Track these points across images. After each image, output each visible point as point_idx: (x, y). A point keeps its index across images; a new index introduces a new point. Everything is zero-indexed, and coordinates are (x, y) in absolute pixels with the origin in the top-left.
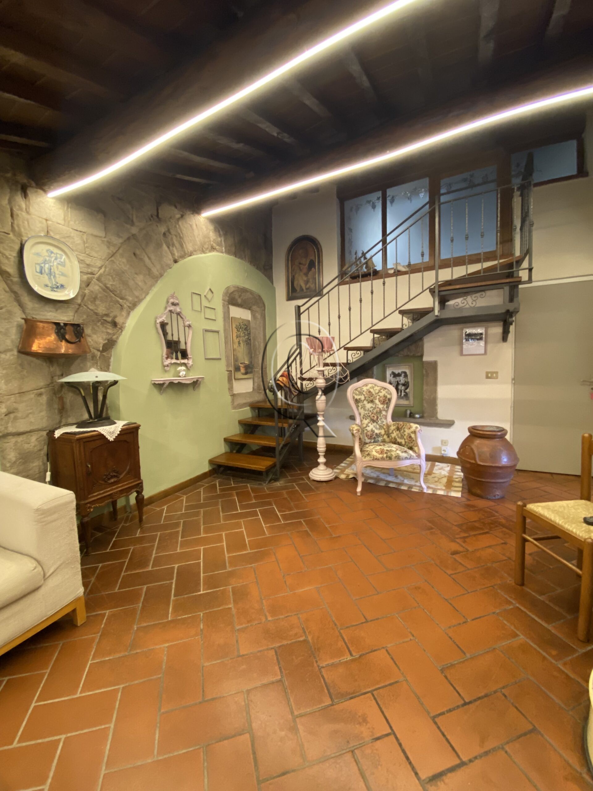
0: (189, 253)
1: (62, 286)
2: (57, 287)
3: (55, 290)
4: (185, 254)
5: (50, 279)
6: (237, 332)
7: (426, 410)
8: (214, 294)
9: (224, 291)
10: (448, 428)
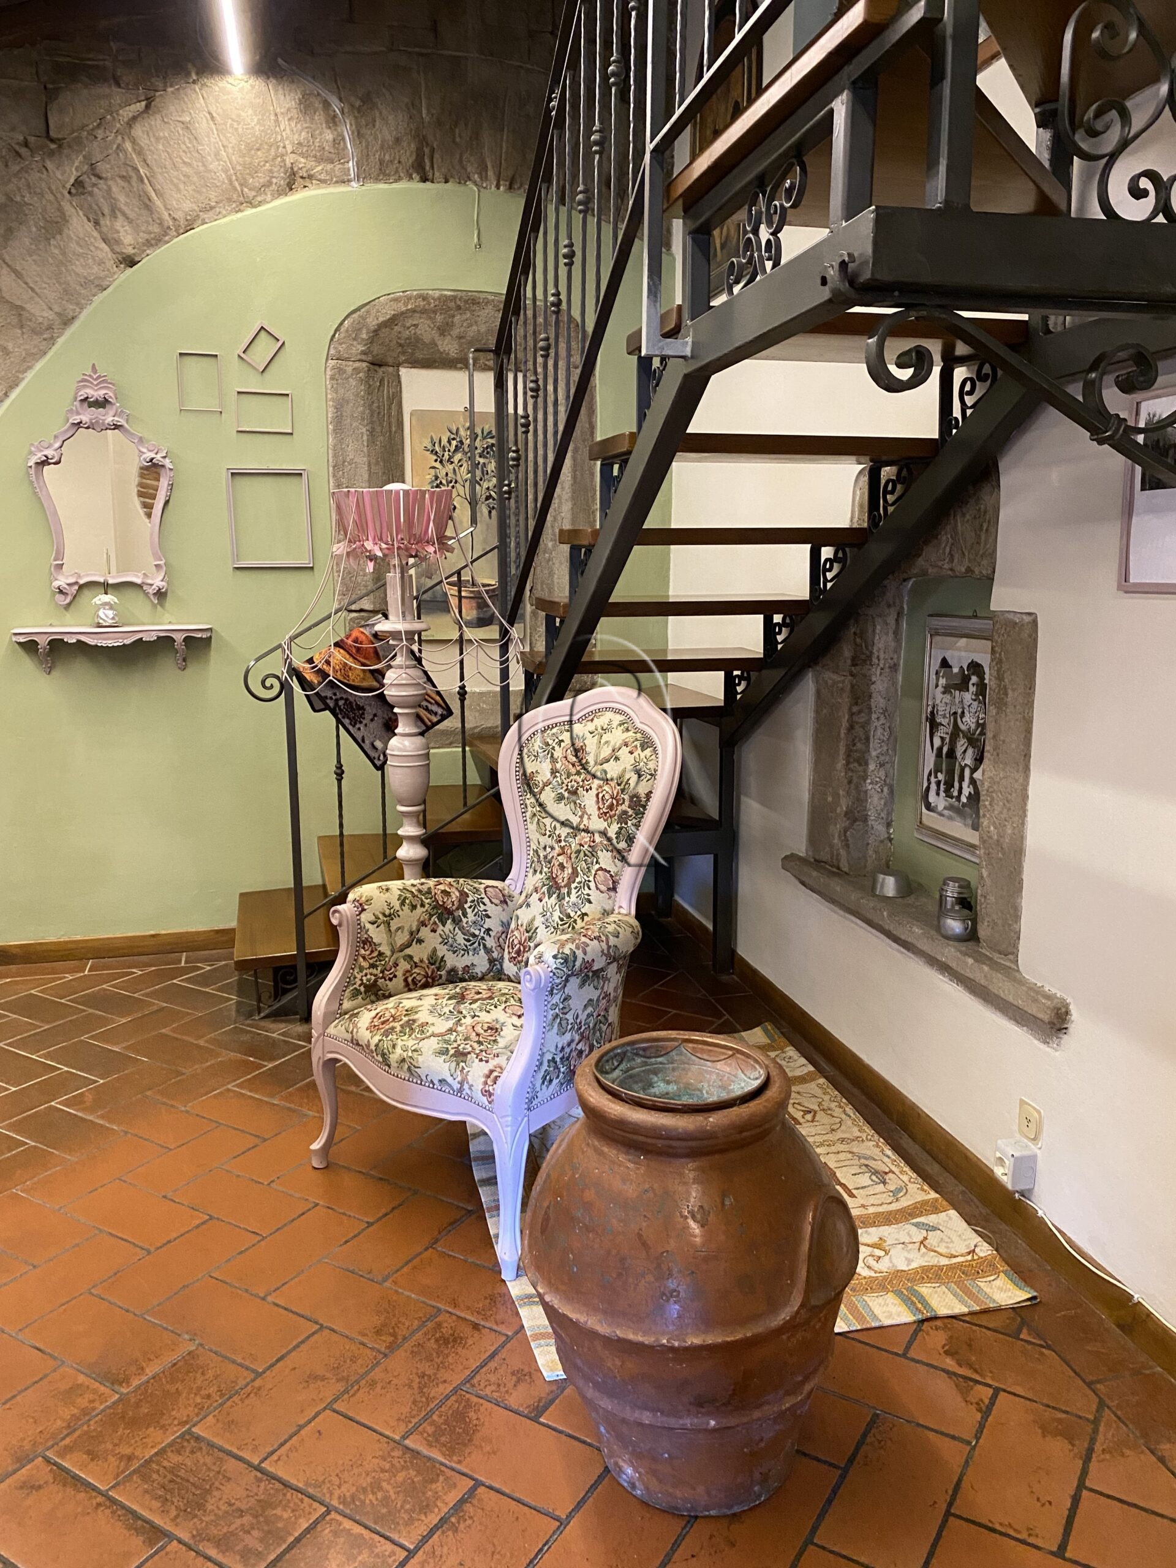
0: (182, 223)
4: (166, 231)
6: (434, 468)
7: (988, 904)
8: (284, 343)
9: (341, 324)
10: (1045, 1042)
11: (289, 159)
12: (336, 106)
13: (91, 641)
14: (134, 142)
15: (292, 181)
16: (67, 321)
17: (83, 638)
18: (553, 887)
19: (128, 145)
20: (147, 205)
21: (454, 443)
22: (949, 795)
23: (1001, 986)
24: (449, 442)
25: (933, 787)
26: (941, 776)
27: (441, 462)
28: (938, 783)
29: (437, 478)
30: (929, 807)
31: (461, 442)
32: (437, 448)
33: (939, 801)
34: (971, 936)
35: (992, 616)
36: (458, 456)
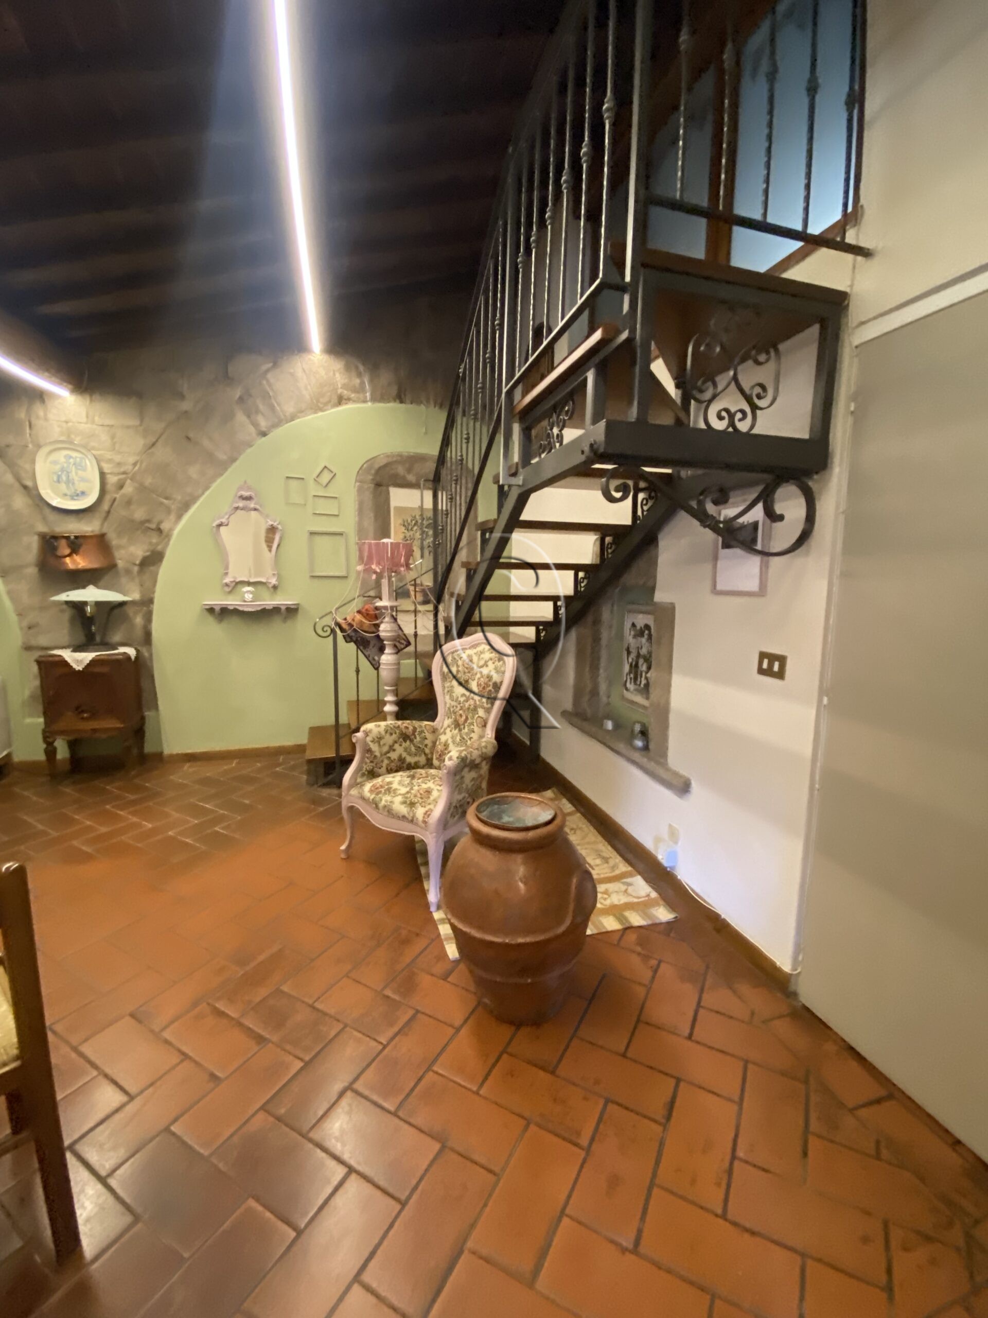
0: (289, 417)
1: (83, 493)
2: (78, 495)
3: (76, 498)
4: (281, 420)
5: (68, 487)
6: (404, 533)
7: (652, 734)
8: (335, 474)
9: (363, 466)
10: (680, 797)
11: (340, 391)
12: (361, 368)
13: (241, 609)
14: (268, 381)
15: (341, 400)
16: (233, 460)
17: (237, 607)
18: (457, 725)
19: (265, 382)
20: (272, 408)
21: (414, 522)
22: (635, 683)
23: (661, 772)
24: (411, 521)
25: (629, 680)
26: (632, 676)
27: (408, 530)
28: (631, 679)
29: (405, 537)
30: (627, 689)
31: (417, 521)
32: (406, 524)
33: (631, 686)
34: (646, 748)
35: (655, 604)
36: (415, 528)
